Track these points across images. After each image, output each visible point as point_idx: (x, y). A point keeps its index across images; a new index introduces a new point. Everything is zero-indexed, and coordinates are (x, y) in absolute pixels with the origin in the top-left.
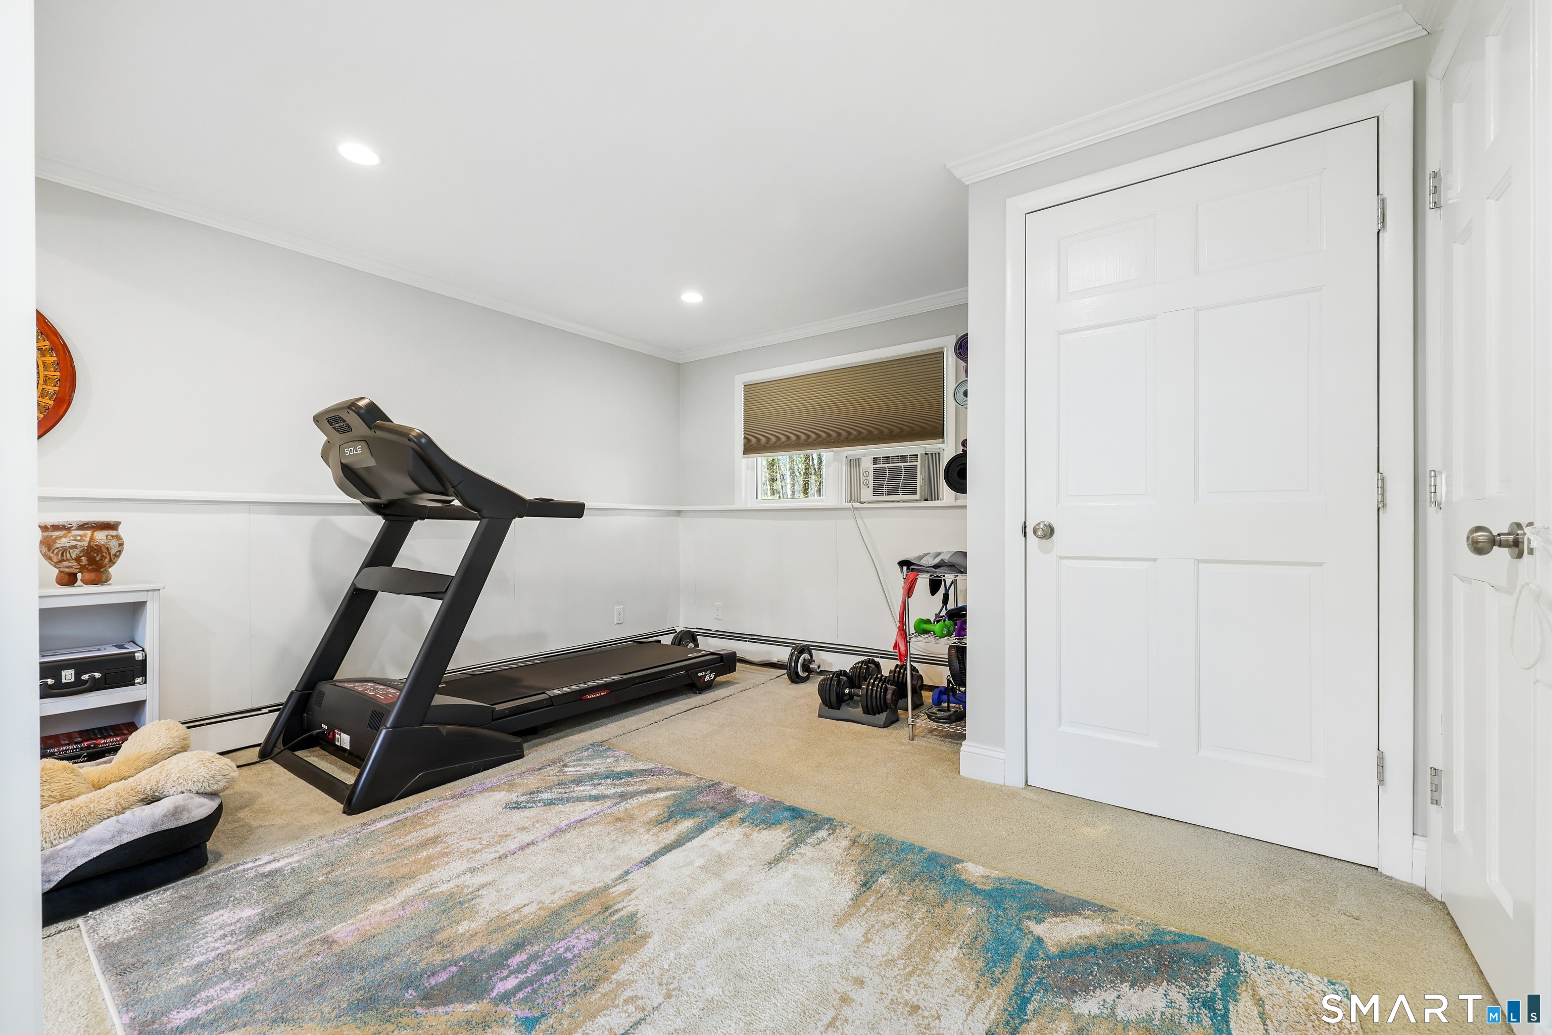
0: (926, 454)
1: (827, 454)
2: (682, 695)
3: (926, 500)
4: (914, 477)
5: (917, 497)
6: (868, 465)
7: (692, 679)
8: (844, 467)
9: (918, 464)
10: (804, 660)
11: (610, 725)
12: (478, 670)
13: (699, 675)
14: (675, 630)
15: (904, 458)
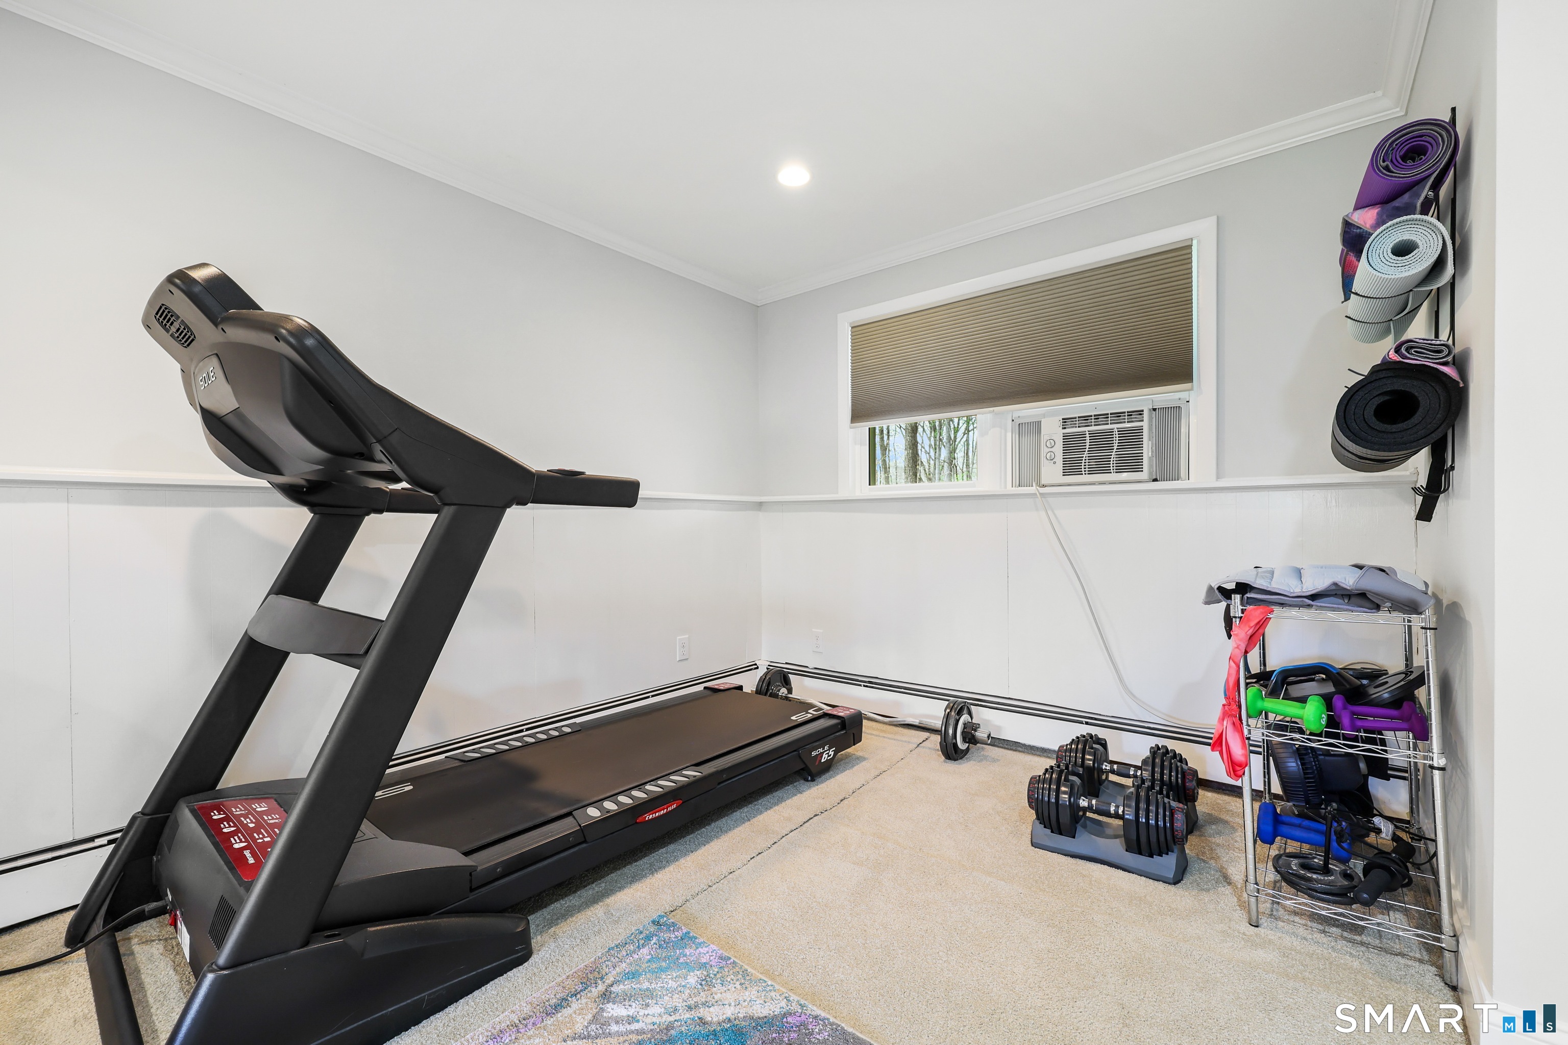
0: (1154, 410)
1: (984, 416)
2: (787, 785)
3: (1155, 480)
4: (1138, 444)
5: (1144, 475)
6: (1053, 431)
7: (804, 763)
8: (1009, 435)
9: (1145, 424)
10: (965, 724)
11: (682, 861)
12: (473, 751)
13: (814, 754)
14: (756, 664)
15: (1118, 416)
